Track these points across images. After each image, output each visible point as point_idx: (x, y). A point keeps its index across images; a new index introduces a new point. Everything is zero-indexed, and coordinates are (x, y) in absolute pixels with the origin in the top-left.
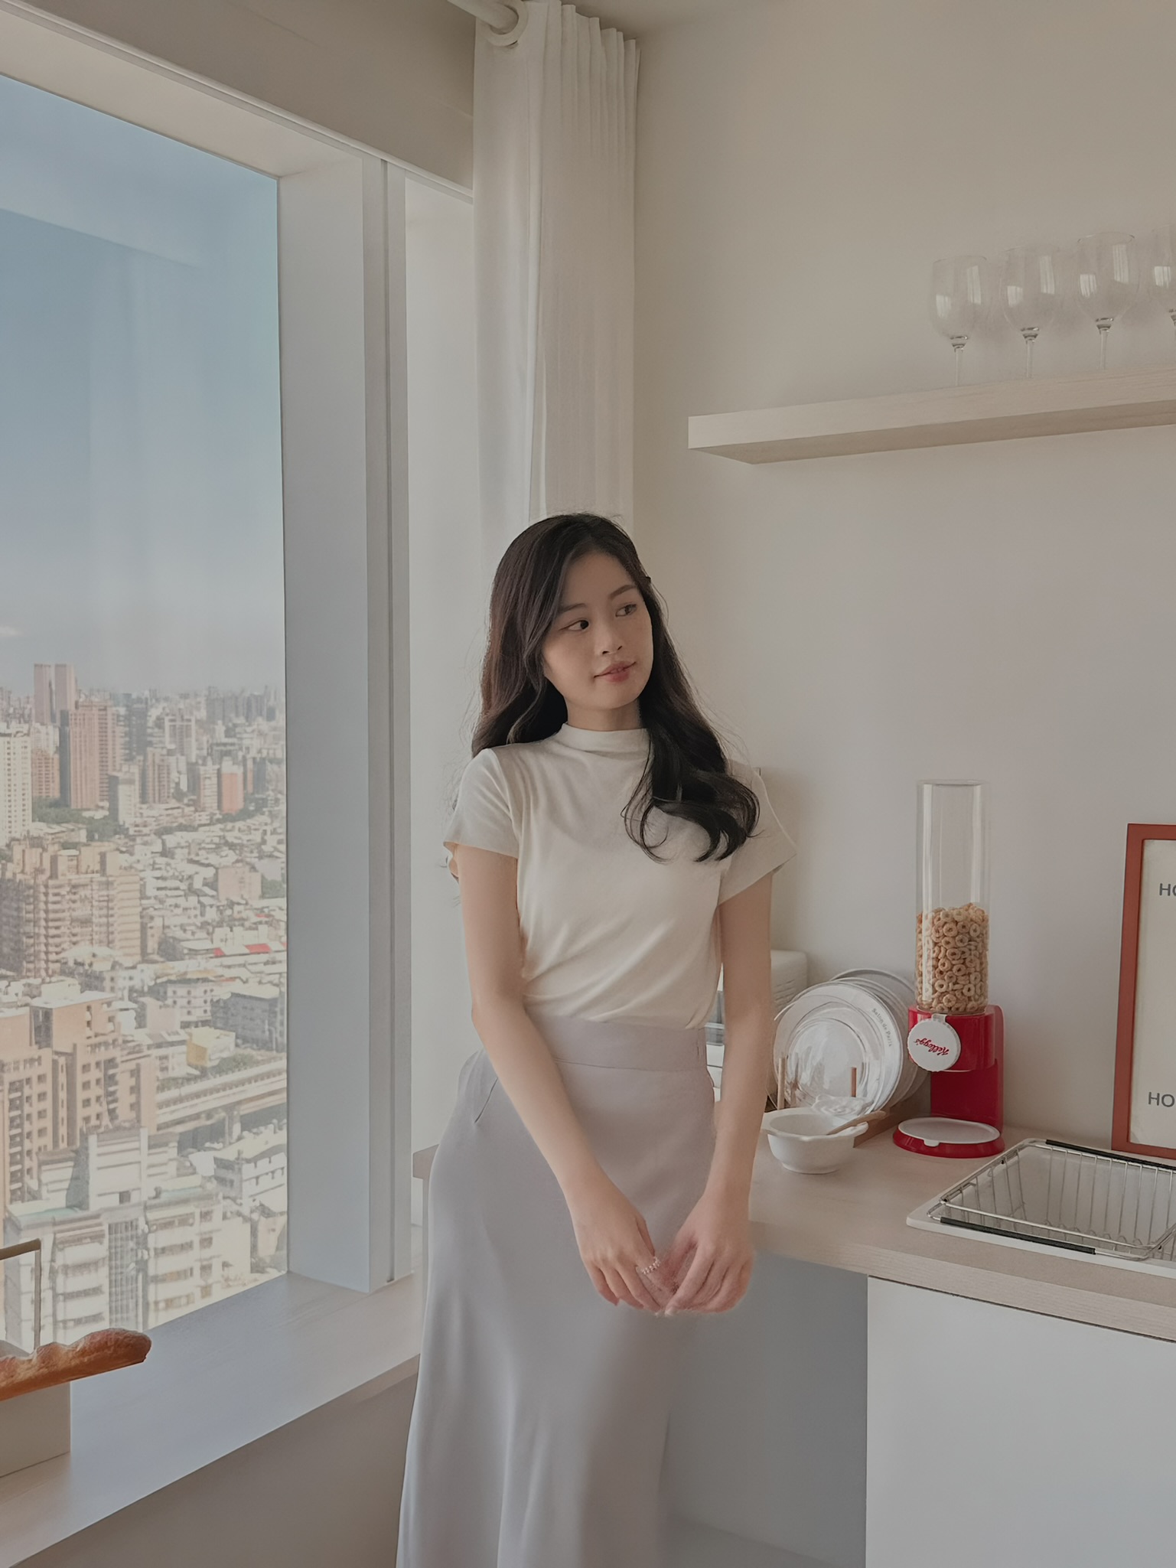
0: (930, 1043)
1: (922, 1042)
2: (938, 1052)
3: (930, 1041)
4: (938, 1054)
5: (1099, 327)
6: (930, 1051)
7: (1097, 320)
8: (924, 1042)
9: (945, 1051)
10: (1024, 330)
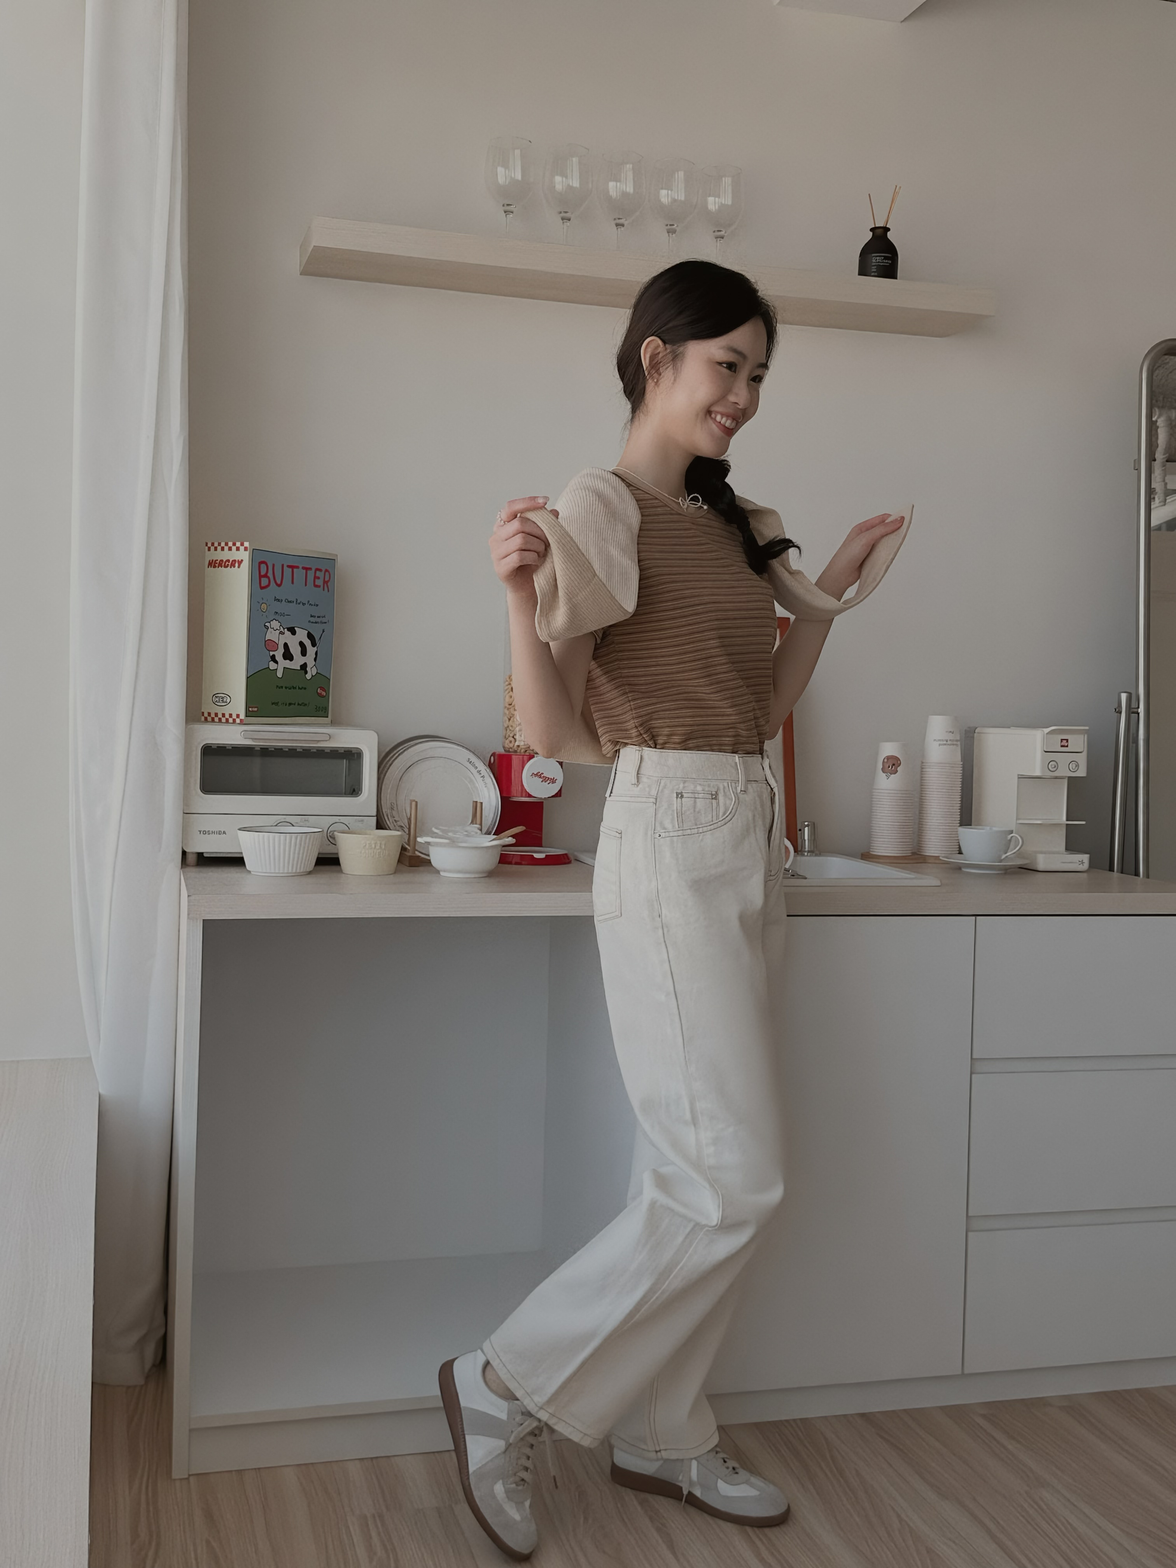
0: (542, 776)
1: (536, 775)
2: (549, 782)
3: (543, 774)
4: (549, 783)
5: (617, 225)
6: (542, 781)
7: (615, 219)
8: (538, 775)
9: (553, 781)
10: (561, 213)
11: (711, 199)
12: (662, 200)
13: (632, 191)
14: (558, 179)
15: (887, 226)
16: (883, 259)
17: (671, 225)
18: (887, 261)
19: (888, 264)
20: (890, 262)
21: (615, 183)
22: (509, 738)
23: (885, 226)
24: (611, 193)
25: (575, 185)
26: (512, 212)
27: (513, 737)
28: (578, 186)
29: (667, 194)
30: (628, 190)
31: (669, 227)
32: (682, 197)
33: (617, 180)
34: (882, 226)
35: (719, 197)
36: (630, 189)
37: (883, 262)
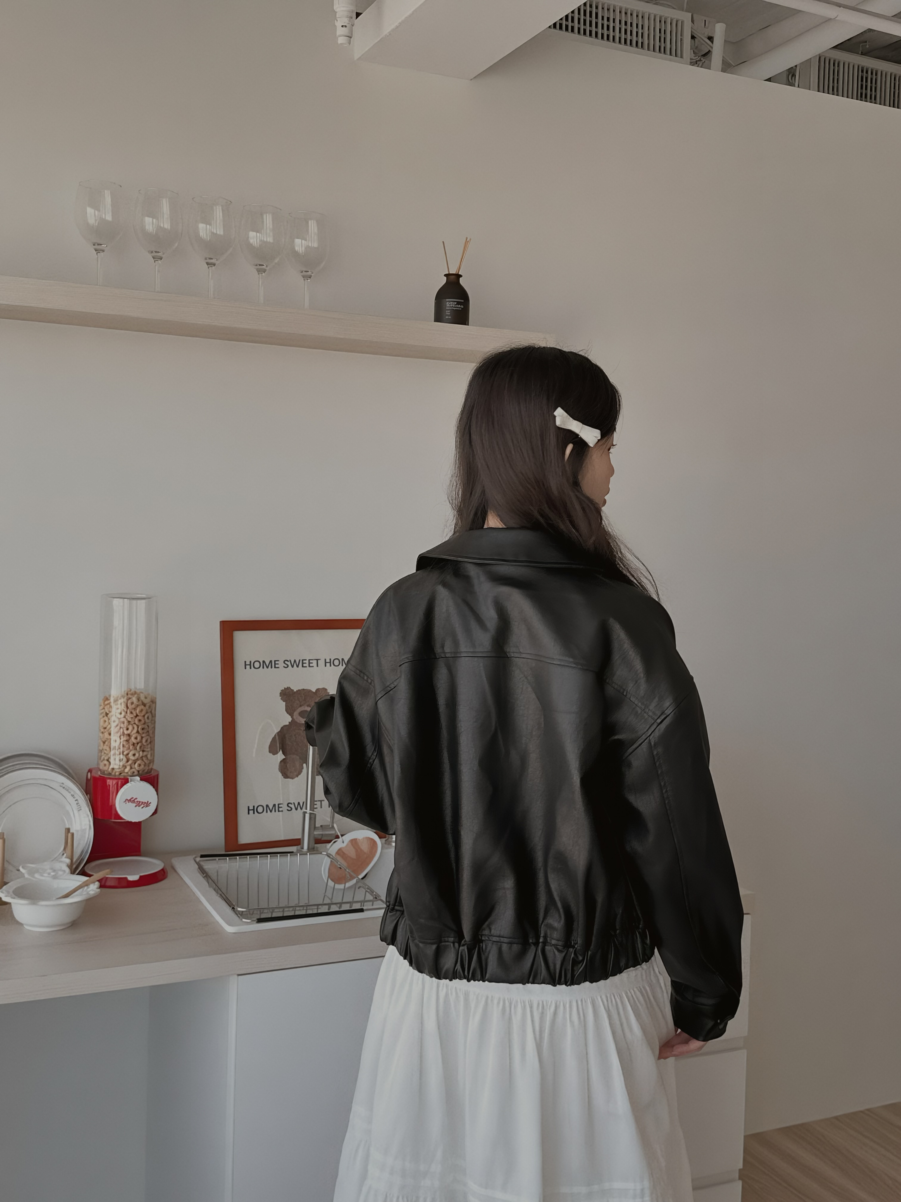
1: (130, 801)
3: (136, 798)
4: (142, 808)
5: (208, 264)
6: (136, 806)
7: (206, 259)
8: (132, 800)
9: (147, 804)
10: (152, 252)
11: (298, 241)
12: (251, 241)
13: (222, 233)
14: (148, 220)
15: (459, 274)
16: (456, 305)
17: (260, 265)
18: (459, 306)
19: (460, 309)
20: (463, 307)
21: (205, 225)
22: (103, 762)
23: (457, 273)
24: (201, 234)
25: (166, 226)
26: (103, 251)
27: (108, 760)
28: (169, 228)
29: (255, 235)
30: (218, 233)
31: (258, 267)
32: (270, 239)
33: (207, 222)
34: (454, 273)
35: (306, 240)
36: (220, 232)
37: (456, 307)
